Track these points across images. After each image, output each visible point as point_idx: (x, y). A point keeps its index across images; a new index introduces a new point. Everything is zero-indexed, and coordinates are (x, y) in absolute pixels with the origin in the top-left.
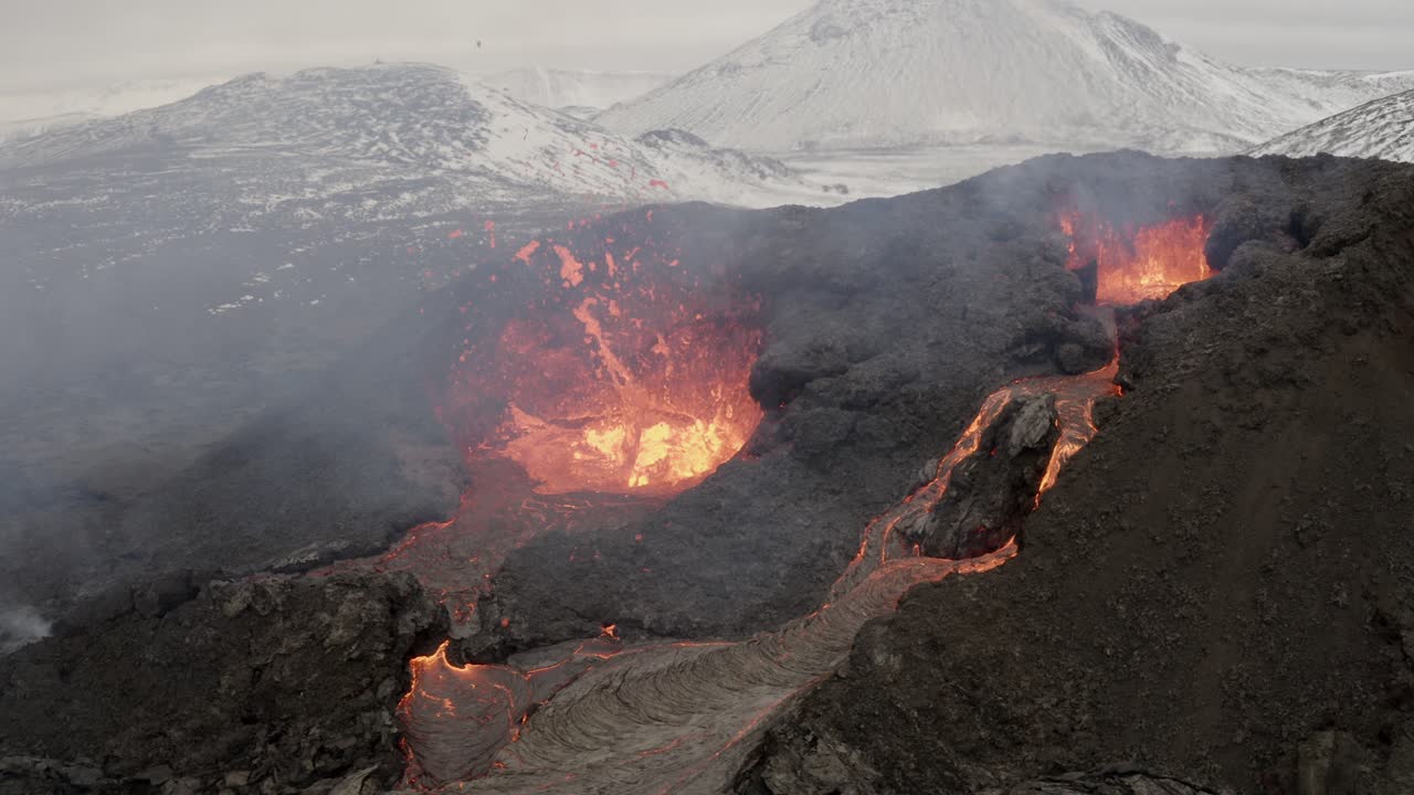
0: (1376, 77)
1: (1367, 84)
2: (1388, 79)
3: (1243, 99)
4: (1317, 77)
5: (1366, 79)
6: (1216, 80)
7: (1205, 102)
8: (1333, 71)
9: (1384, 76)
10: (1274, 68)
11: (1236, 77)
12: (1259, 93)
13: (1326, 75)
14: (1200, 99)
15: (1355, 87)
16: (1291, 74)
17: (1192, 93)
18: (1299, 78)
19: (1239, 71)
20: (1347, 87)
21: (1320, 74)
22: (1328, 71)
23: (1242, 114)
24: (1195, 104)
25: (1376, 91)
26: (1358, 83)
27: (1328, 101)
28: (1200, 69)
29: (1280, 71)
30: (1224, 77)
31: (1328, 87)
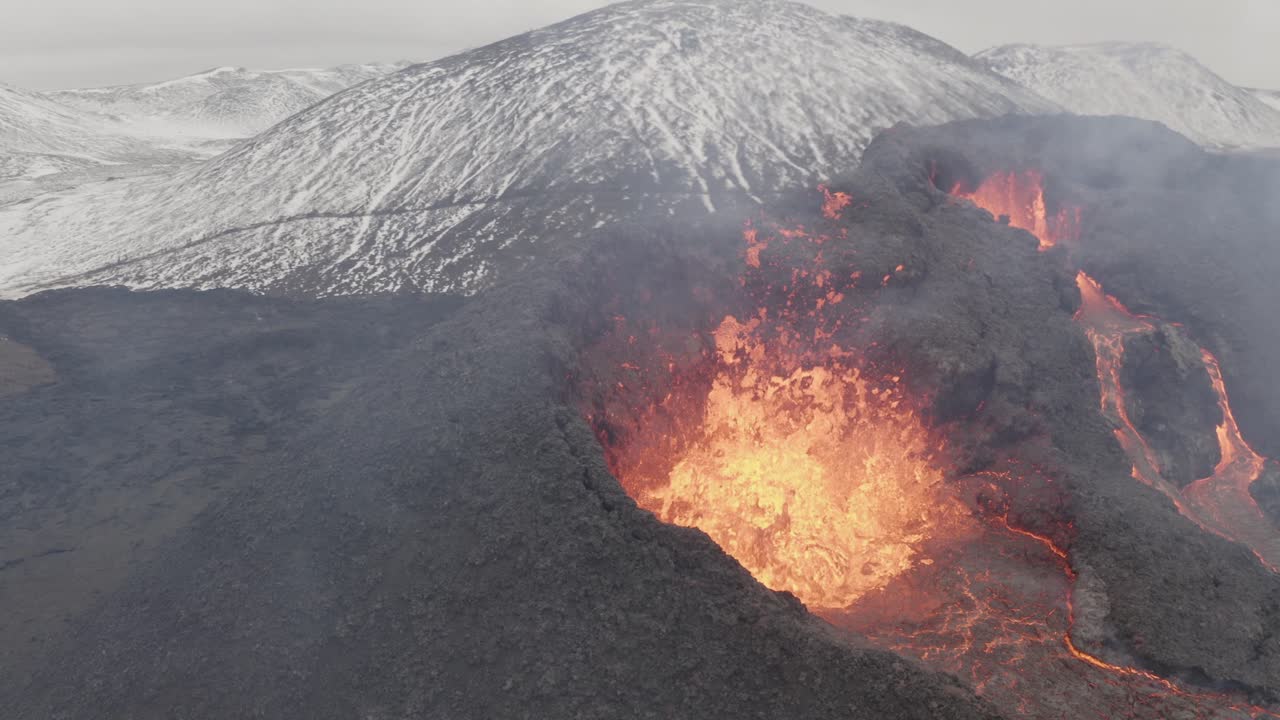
0: (153, 88)
1: (147, 95)
2: (164, 89)
3: (54, 120)
4: (101, 95)
5: (145, 90)
6: (25, 106)
7: (24, 128)
8: (112, 88)
9: (158, 87)
10: (59, 91)
11: (39, 102)
12: (65, 114)
13: (108, 92)
14: (18, 126)
15: (137, 99)
16: (74, 94)
17: (8, 121)
18: (84, 97)
19: (39, 96)
20: (130, 100)
21: (102, 92)
22: (108, 88)
23: (60, 134)
24: (15, 131)
25: (156, 101)
26: (139, 96)
27: (122, 114)
28: (7, 98)
29: (65, 93)
30: (28, 102)
31: (113, 101)
